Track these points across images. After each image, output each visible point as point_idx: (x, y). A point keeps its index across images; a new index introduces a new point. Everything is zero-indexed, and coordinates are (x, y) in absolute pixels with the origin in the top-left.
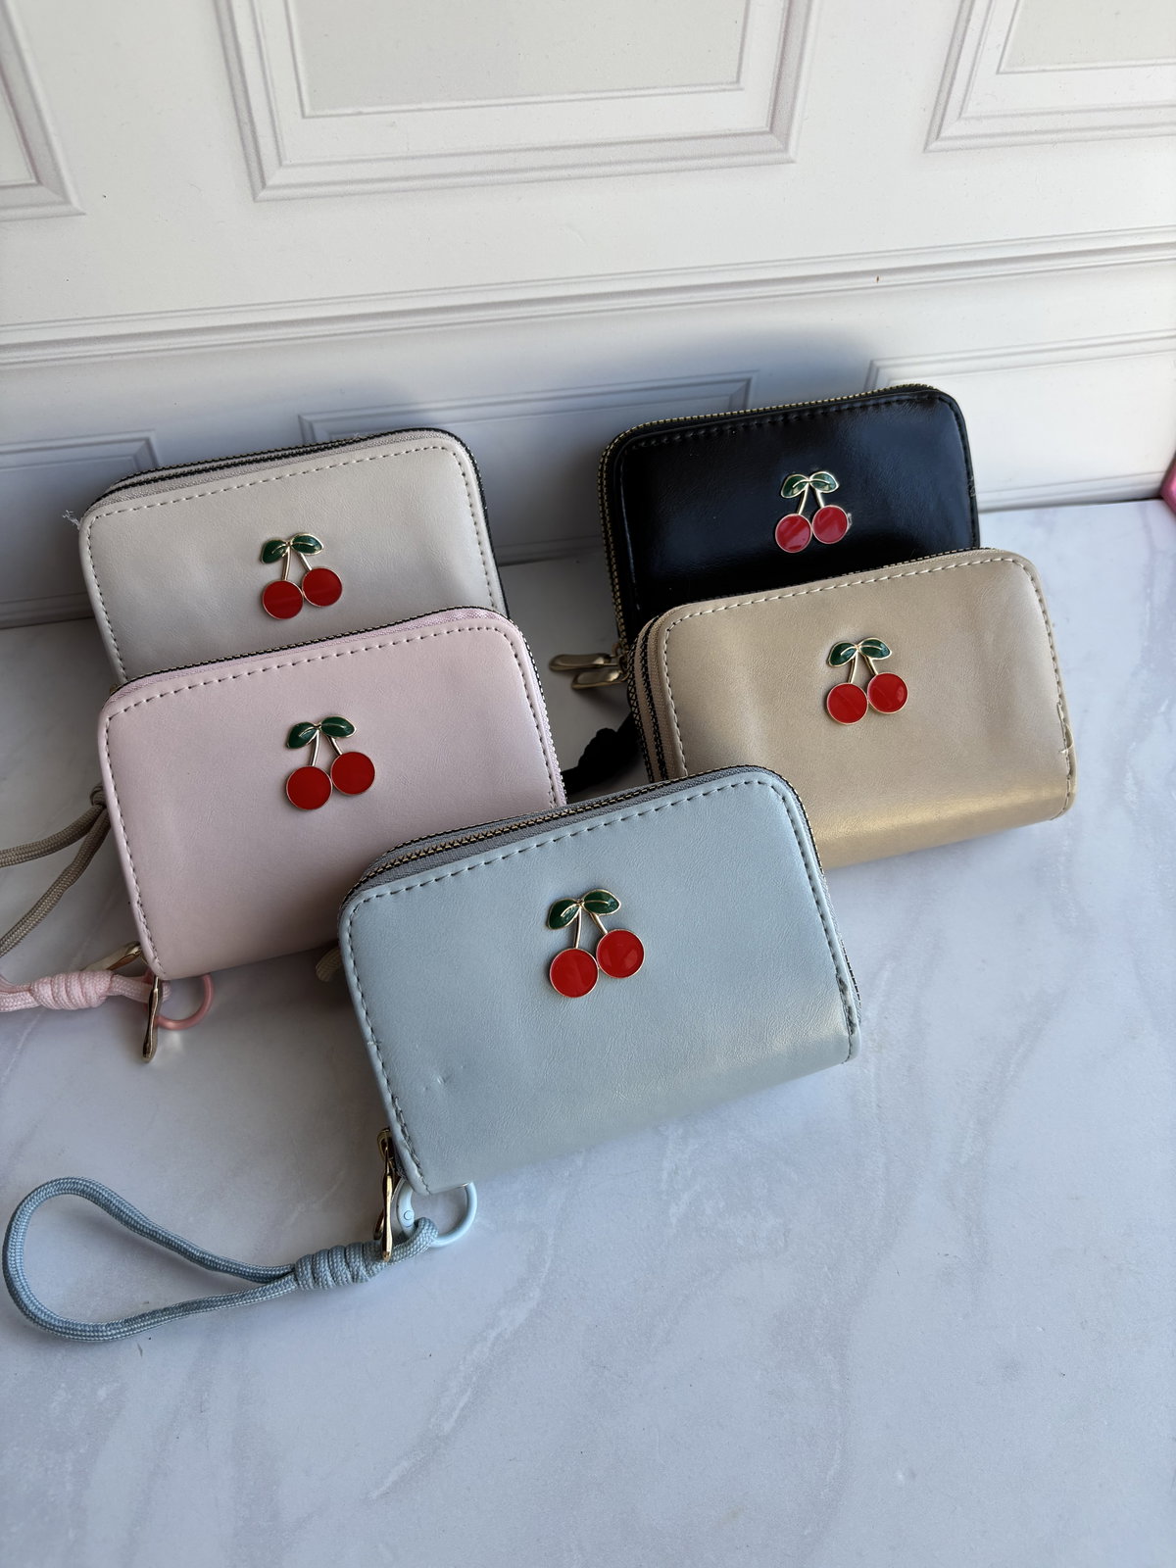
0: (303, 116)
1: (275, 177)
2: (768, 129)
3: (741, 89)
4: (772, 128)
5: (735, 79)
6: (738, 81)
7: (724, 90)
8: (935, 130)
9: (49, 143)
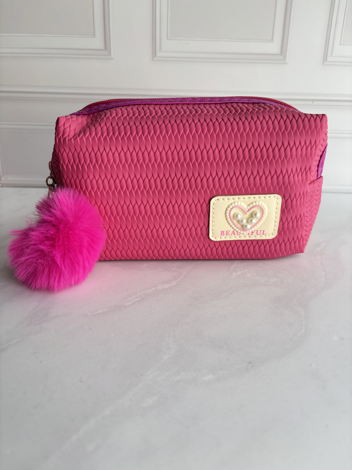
0: (168, 39)
1: (159, 54)
3: (273, 42)
4: (281, 54)
6: (272, 39)
8: (325, 59)
9: (110, 40)
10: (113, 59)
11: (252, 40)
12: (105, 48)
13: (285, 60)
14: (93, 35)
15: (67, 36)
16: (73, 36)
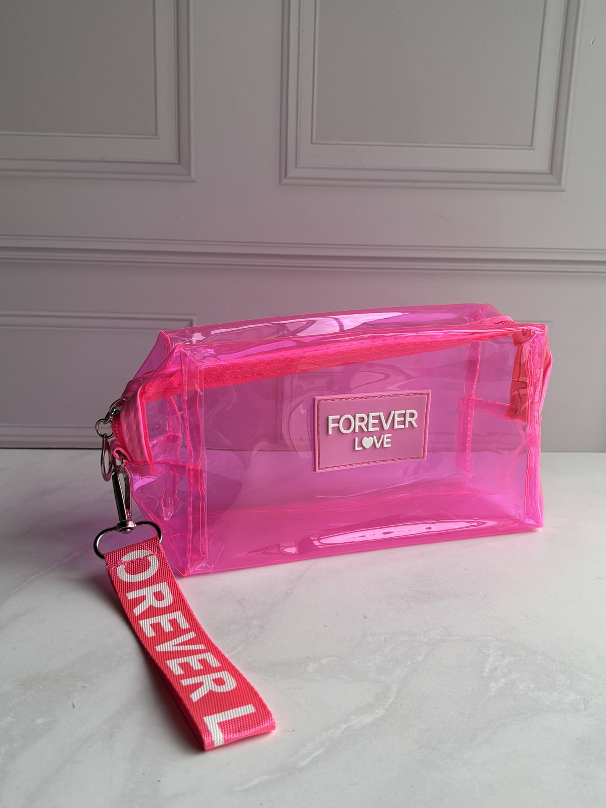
0: (312, 143)
1: (293, 172)
2: (549, 172)
3: (534, 149)
4: (551, 172)
5: (530, 144)
6: (532, 144)
7: (525, 149)
9: (189, 143)
10: (195, 182)
11: (488, 144)
12: (177, 159)
13: (559, 183)
14: (153, 135)
15: (97, 135)
16: (111, 135)
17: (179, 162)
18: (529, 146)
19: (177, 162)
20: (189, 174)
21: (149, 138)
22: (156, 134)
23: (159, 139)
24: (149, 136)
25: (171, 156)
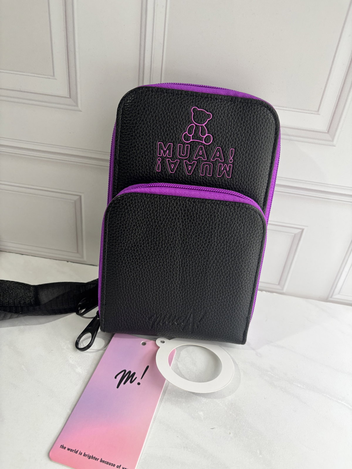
2: (327, 132)
4: (328, 132)
7: (312, 113)
9: (76, 85)
10: (81, 111)
11: (286, 107)
12: (69, 94)
13: (333, 141)
14: (52, 76)
15: (15, 72)
16: (24, 74)
17: (70, 97)
18: (317, 111)
19: (69, 96)
20: (77, 106)
21: (49, 78)
22: (54, 76)
23: (56, 79)
24: (49, 77)
25: (64, 92)
